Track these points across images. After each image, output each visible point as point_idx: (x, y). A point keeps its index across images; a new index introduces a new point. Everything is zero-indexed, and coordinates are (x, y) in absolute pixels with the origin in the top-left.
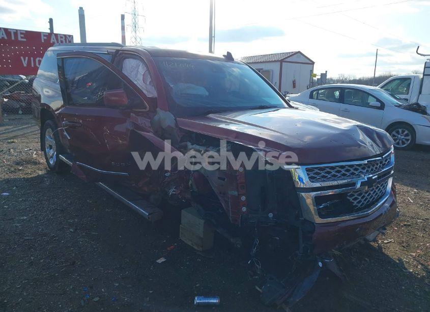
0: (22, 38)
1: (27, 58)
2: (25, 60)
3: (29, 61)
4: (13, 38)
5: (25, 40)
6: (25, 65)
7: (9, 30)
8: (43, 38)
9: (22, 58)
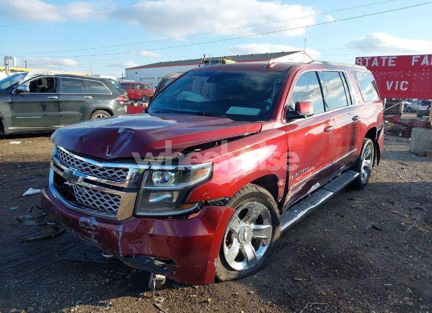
0: (392, 63)
1: (392, 82)
2: (389, 85)
3: (394, 85)
4: (383, 65)
5: (394, 65)
6: (389, 89)
7: (382, 58)
8: (414, 61)
9: (388, 82)
